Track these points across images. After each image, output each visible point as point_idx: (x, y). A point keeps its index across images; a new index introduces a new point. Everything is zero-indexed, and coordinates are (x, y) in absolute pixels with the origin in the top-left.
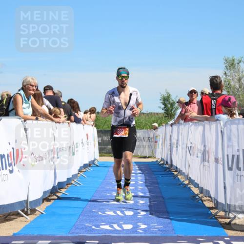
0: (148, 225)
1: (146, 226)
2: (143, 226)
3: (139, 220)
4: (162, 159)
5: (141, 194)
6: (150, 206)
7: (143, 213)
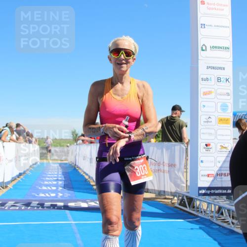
0: (63, 194)
1: (62, 195)
2: (61, 195)
3: (59, 192)
4: (71, 162)
5: (61, 179)
6: (64, 185)
7: (61, 188)
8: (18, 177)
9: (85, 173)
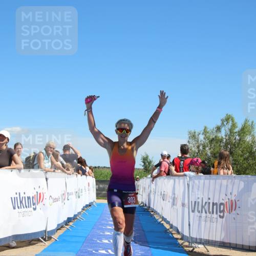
4: (142, 203)
8: (66, 225)
9: (164, 219)
